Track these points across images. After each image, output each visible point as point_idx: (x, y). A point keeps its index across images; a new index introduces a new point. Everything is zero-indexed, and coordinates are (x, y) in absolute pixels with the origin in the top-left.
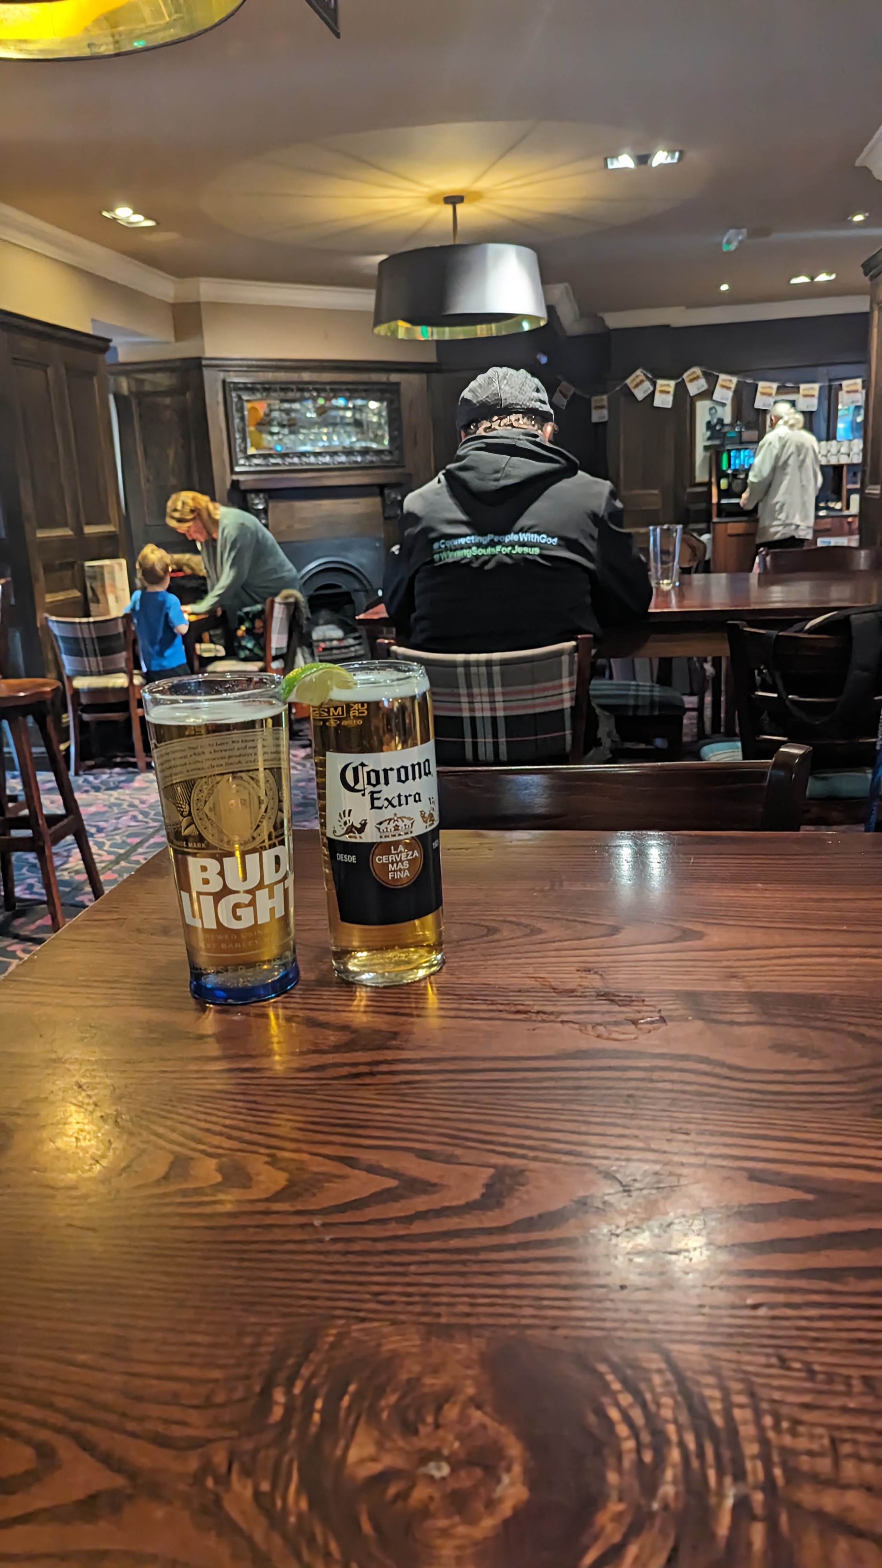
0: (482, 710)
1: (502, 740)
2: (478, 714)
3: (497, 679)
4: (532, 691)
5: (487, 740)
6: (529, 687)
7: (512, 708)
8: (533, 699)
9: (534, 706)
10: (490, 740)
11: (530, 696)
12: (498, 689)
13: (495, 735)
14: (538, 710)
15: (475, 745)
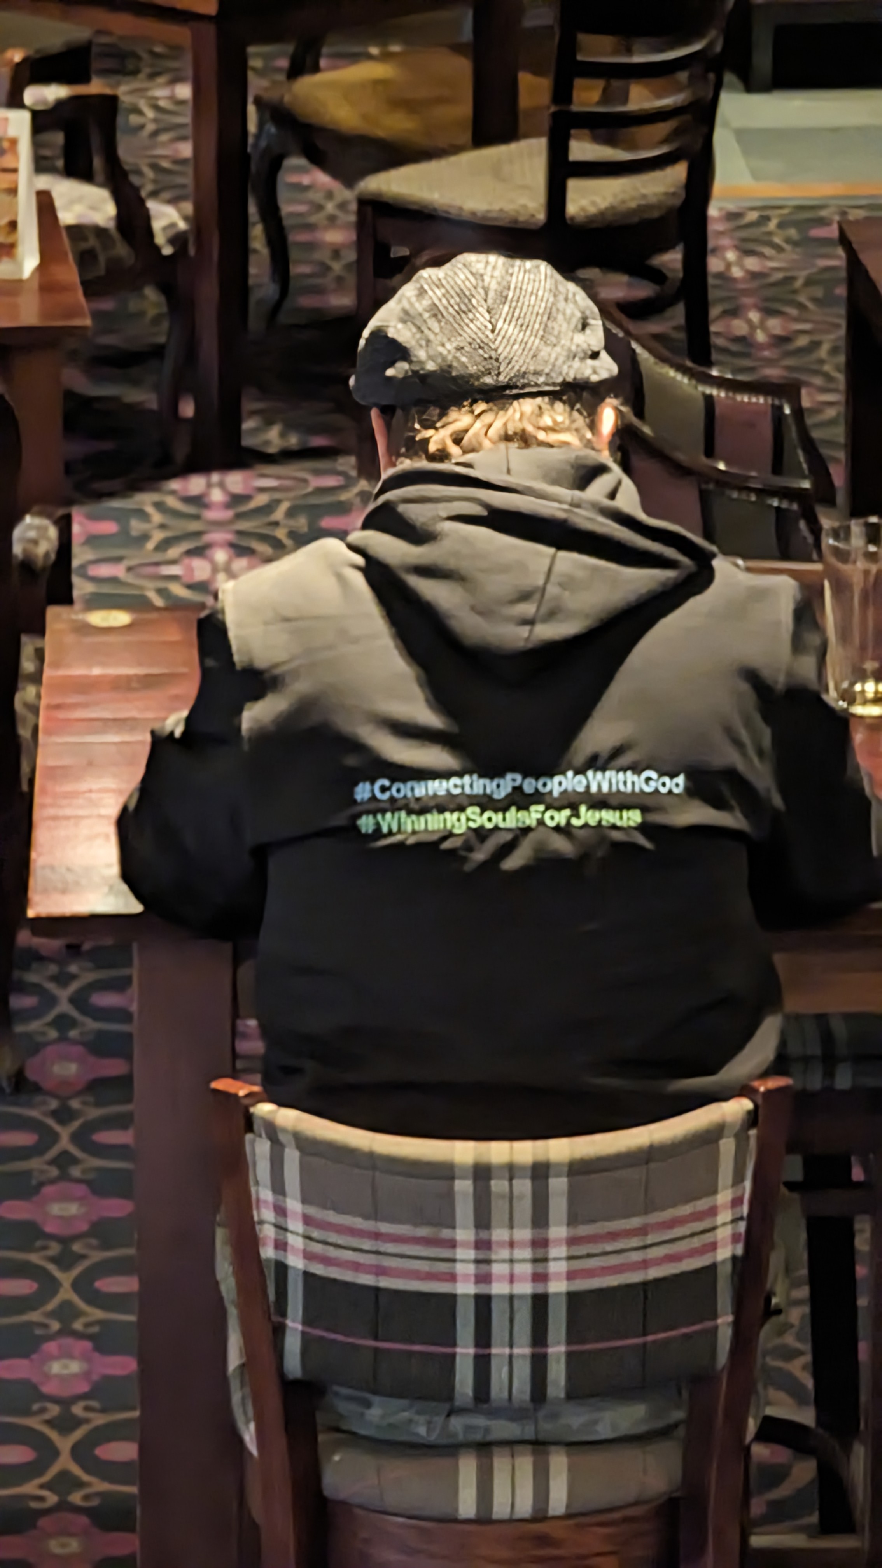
0: (512, 1279)
1: (557, 1350)
2: (499, 1288)
3: (558, 1206)
4: (643, 1231)
5: (516, 1351)
6: (635, 1222)
7: (590, 1273)
8: (645, 1247)
9: (645, 1264)
10: (523, 1350)
11: (635, 1242)
12: (558, 1231)
13: (539, 1337)
14: (654, 1273)
15: (482, 1364)
